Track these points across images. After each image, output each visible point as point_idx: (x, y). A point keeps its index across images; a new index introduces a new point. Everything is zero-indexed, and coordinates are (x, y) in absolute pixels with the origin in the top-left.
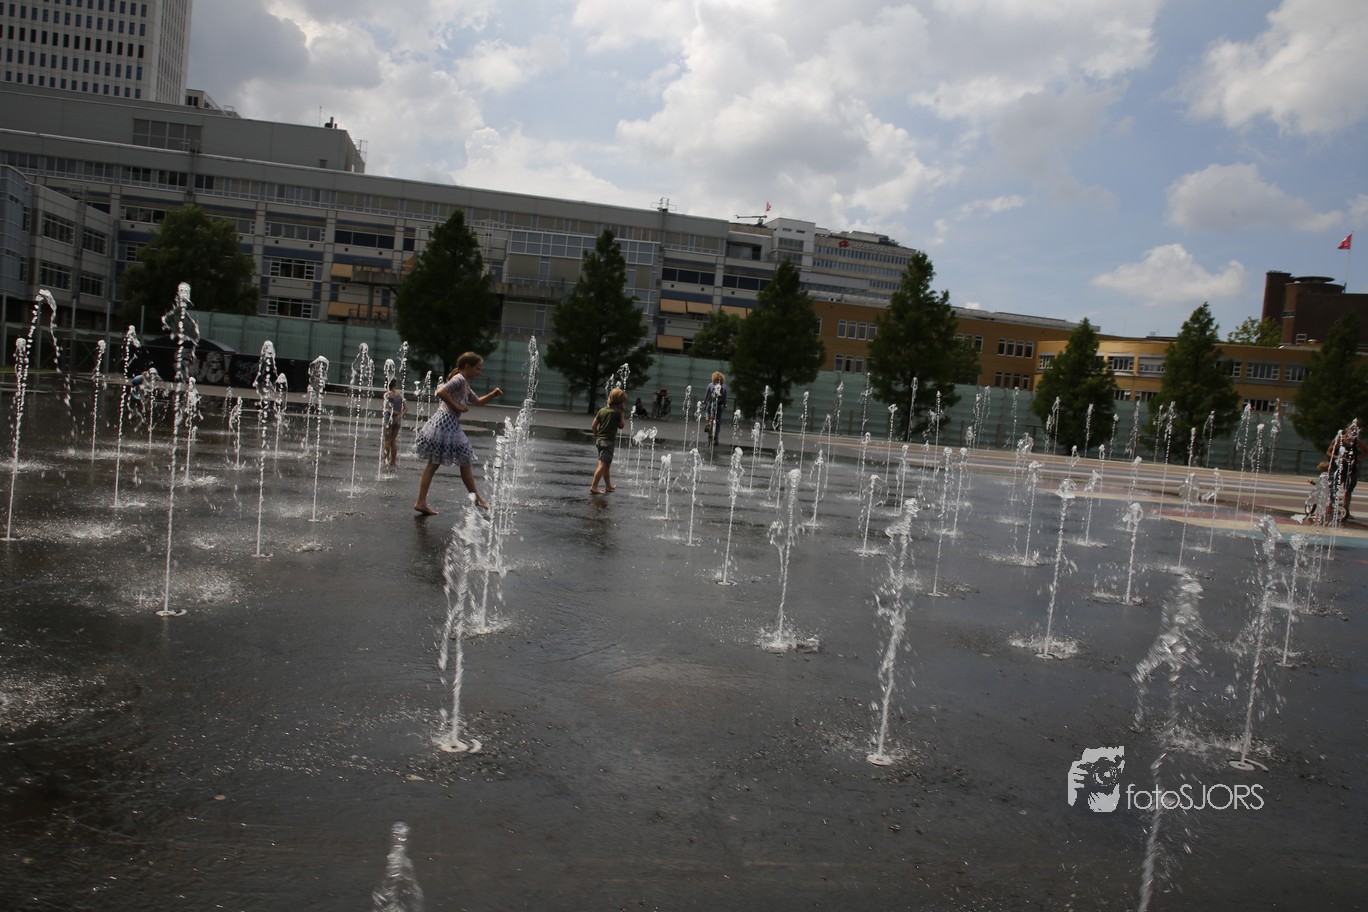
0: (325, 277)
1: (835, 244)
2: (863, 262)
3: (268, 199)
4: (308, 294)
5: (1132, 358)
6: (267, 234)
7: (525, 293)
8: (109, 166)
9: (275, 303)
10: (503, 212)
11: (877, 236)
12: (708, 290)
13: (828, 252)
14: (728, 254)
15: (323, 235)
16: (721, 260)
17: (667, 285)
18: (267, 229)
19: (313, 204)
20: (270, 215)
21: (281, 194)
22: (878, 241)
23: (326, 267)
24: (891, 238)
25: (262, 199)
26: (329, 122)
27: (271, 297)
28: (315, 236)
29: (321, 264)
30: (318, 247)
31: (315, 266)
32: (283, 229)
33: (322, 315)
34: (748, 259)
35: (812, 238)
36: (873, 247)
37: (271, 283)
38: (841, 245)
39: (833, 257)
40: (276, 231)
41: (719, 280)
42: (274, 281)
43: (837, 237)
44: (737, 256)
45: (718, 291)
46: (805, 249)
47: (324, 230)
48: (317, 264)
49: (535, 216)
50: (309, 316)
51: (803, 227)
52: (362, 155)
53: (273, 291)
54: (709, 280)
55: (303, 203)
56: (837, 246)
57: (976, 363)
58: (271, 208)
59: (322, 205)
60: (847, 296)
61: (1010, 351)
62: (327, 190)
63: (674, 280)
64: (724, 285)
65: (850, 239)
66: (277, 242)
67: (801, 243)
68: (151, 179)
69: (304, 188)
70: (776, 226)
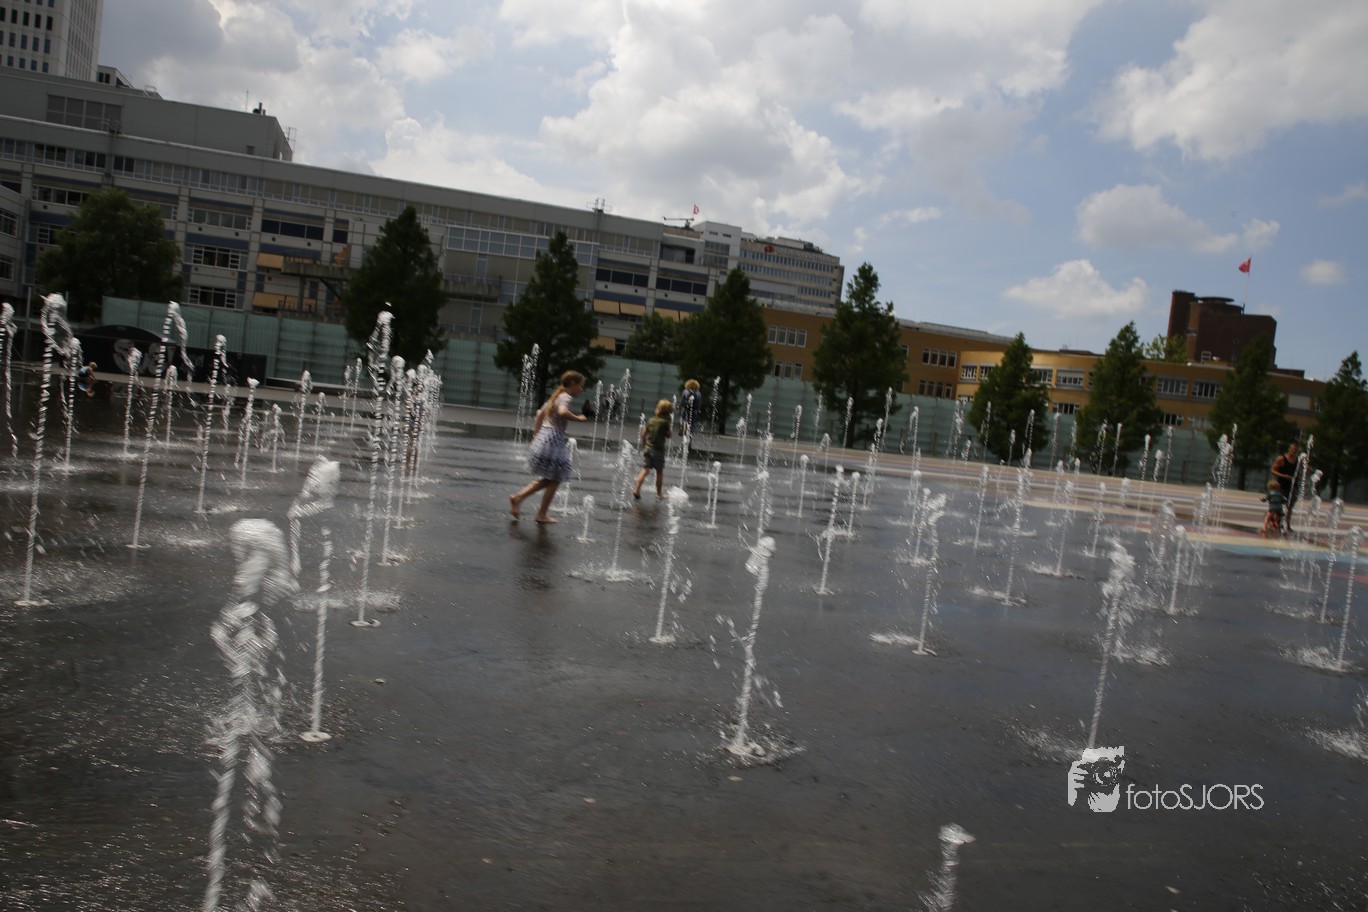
0: (251, 267)
1: (761, 249)
2: (787, 267)
3: (192, 185)
4: (233, 284)
5: (1051, 371)
6: (190, 220)
7: (462, 290)
8: (21, 143)
9: (197, 292)
10: (436, 206)
11: (800, 242)
12: (642, 292)
13: (753, 257)
14: (662, 257)
15: (249, 224)
16: (655, 263)
17: (601, 286)
18: (190, 215)
19: (239, 192)
20: (193, 201)
21: (206, 179)
22: (802, 247)
23: (252, 256)
24: (815, 245)
25: (186, 183)
26: (257, 107)
27: (193, 286)
28: (241, 224)
29: (247, 253)
30: (244, 235)
31: (240, 255)
32: (207, 215)
33: (247, 305)
34: (682, 262)
35: (739, 241)
36: (798, 253)
37: (193, 271)
38: (766, 250)
39: (758, 262)
40: (199, 218)
41: (652, 282)
42: (196, 269)
43: (762, 242)
44: (671, 259)
45: (651, 293)
46: (731, 253)
47: (250, 219)
48: (243, 253)
49: (469, 211)
50: (232, 307)
51: (730, 232)
52: (290, 143)
53: (195, 279)
54: (642, 281)
55: (229, 190)
56: (763, 251)
57: (904, 372)
58: (195, 194)
59: (249, 193)
60: (778, 302)
61: (934, 360)
62: (254, 178)
63: (608, 280)
64: (657, 287)
65: (775, 245)
66: (200, 229)
67: (727, 247)
68: (67, 158)
69: (231, 174)
70: (703, 229)
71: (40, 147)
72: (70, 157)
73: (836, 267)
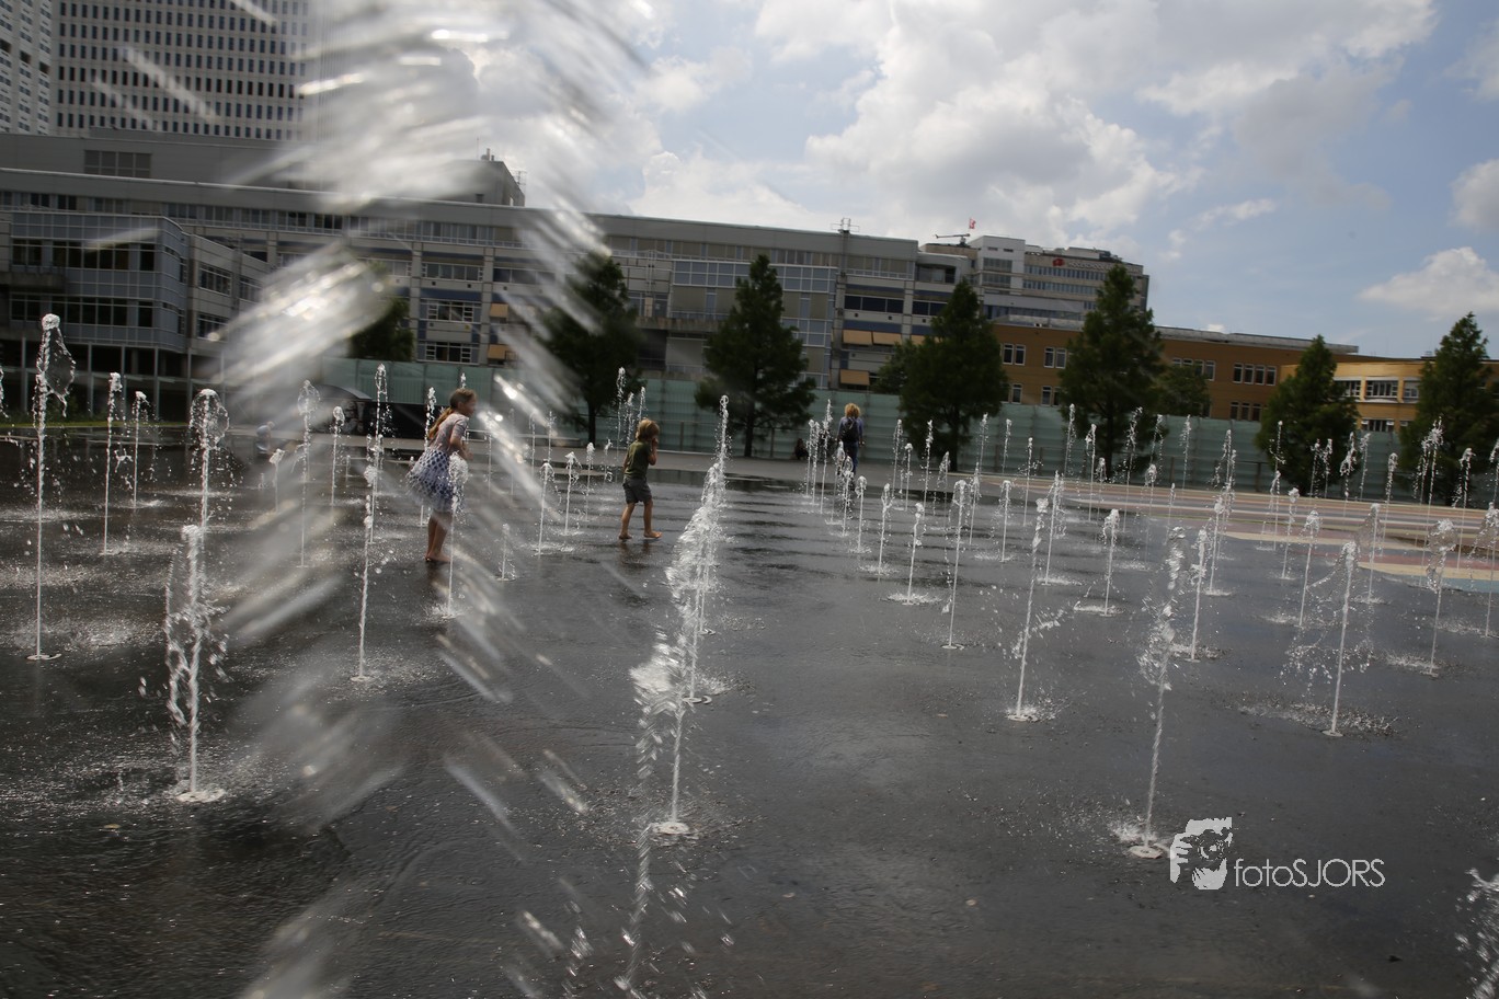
0: (484, 319)
1: (1049, 262)
2: (1080, 282)
3: (424, 239)
4: (467, 338)
5: (1396, 382)
6: (424, 275)
7: (690, 328)
8: (265, 212)
9: (433, 348)
10: (669, 241)
11: (1097, 251)
12: (896, 318)
13: (1040, 273)
14: (918, 278)
15: (481, 274)
16: (910, 285)
17: (850, 315)
18: (424, 270)
19: (470, 242)
20: (426, 255)
21: (437, 233)
22: (1097, 256)
23: (485, 307)
24: (1114, 252)
25: (418, 238)
26: (485, 153)
27: (429, 342)
28: (473, 276)
29: (480, 305)
30: (476, 287)
31: (473, 307)
32: (440, 269)
33: (482, 358)
34: (941, 282)
35: (1022, 257)
36: (1092, 264)
37: (429, 327)
38: (1055, 263)
39: (1046, 277)
40: (432, 272)
41: (908, 307)
42: (432, 325)
43: (1050, 255)
44: (928, 280)
45: (907, 320)
46: (1014, 270)
47: (481, 269)
48: (476, 304)
49: (704, 244)
50: (468, 361)
51: (1011, 245)
52: (521, 187)
53: (430, 335)
54: (896, 307)
55: (460, 241)
56: (1051, 265)
57: (1205, 392)
58: (428, 248)
59: (480, 243)
60: (1055, 321)
61: (1248, 378)
62: (484, 227)
63: (858, 308)
64: (914, 312)
65: (1065, 257)
66: (434, 283)
67: (1009, 263)
68: (307, 223)
69: (461, 225)
70: (980, 245)
71: (282, 213)
72: (310, 221)
73: (1139, 278)
